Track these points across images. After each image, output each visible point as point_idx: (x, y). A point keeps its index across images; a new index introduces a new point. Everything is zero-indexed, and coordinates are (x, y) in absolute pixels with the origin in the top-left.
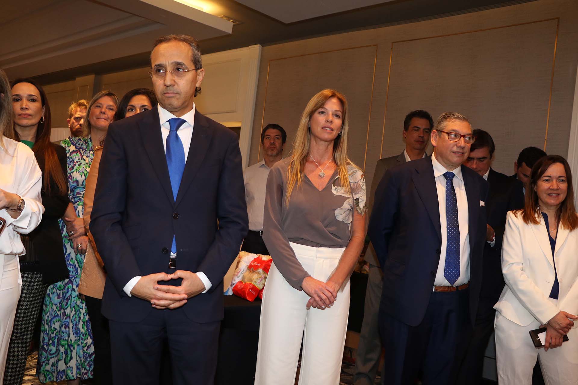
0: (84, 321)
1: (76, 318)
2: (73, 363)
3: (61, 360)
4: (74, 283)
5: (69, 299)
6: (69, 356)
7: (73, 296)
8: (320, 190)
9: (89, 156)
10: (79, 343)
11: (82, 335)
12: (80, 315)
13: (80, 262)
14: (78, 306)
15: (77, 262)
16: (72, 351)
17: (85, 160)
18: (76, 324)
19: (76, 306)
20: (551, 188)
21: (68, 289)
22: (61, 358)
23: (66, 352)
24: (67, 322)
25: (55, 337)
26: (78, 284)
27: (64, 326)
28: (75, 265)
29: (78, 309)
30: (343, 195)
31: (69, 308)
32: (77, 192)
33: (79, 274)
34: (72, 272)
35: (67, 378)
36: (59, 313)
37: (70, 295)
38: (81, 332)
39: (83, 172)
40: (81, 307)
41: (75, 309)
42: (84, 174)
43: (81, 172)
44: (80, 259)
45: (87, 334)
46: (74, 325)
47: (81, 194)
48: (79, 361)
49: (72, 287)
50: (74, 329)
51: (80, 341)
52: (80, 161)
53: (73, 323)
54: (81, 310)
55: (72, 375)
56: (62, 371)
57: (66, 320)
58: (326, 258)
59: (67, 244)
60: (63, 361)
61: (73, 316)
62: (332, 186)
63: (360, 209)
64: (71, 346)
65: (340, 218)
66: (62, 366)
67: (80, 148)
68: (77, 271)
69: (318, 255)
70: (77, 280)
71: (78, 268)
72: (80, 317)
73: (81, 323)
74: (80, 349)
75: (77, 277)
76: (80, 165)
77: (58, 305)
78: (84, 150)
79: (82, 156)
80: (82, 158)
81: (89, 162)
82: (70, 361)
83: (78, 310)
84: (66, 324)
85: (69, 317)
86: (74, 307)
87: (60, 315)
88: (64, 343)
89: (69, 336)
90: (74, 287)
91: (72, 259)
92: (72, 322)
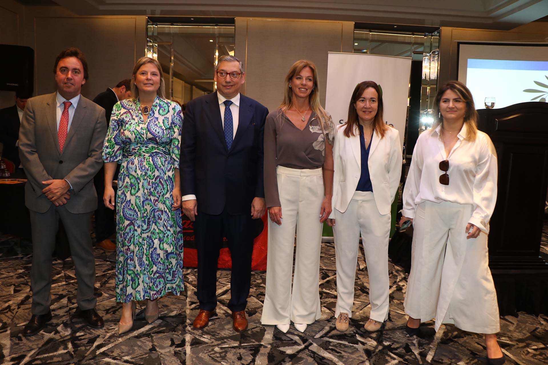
0: (147, 255)
1: (139, 252)
2: (140, 288)
3: (129, 286)
4: (136, 224)
5: (132, 237)
6: (137, 282)
7: (136, 235)
8: (302, 130)
9: (138, 115)
10: (145, 272)
11: (146, 266)
12: (143, 250)
13: (139, 207)
14: (140, 243)
15: (137, 207)
16: (139, 279)
17: (135, 120)
18: (140, 257)
19: (139, 243)
20: (365, 106)
21: (130, 229)
22: (129, 285)
23: (133, 280)
24: (132, 256)
25: (121, 268)
26: (139, 225)
27: (129, 259)
28: (136, 210)
29: (140, 245)
30: (317, 132)
31: (132, 245)
32: (132, 149)
33: (139, 217)
34: (133, 216)
35: (136, 300)
36: (122, 249)
37: (132, 234)
38: (145, 264)
39: (133, 131)
40: (143, 244)
41: (138, 245)
42: (134, 133)
43: (132, 131)
44: (139, 205)
45: (152, 263)
46: (139, 258)
47: (136, 150)
48: (146, 286)
49: (133, 228)
50: (139, 262)
51: (146, 271)
52: (130, 121)
53: (138, 256)
54: (143, 246)
55: (140, 297)
56: (130, 294)
57: (131, 255)
58: (307, 176)
59: (127, 193)
60: (130, 286)
61: (137, 251)
62: (310, 126)
63: (330, 141)
64: (137, 275)
65: (317, 148)
66: (129, 290)
67: (130, 109)
68: (138, 215)
69: (302, 174)
70: (138, 222)
71: (138, 212)
72: (143, 252)
73: (145, 256)
74: (146, 277)
75: (137, 220)
76: (131, 125)
77: (121, 243)
78: (134, 111)
79: (132, 116)
80: (132, 118)
81: (138, 121)
82: (138, 286)
83: (141, 247)
84: (131, 258)
85: (133, 252)
86: (137, 244)
87: (123, 250)
88: (129, 272)
89: (135, 268)
90: (136, 228)
91: (132, 205)
92: (136, 256)
